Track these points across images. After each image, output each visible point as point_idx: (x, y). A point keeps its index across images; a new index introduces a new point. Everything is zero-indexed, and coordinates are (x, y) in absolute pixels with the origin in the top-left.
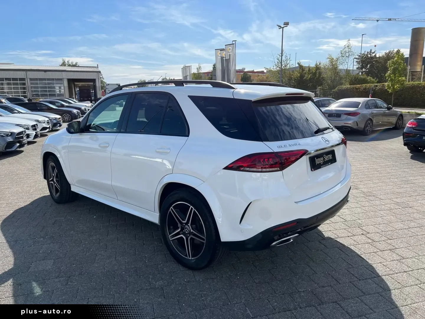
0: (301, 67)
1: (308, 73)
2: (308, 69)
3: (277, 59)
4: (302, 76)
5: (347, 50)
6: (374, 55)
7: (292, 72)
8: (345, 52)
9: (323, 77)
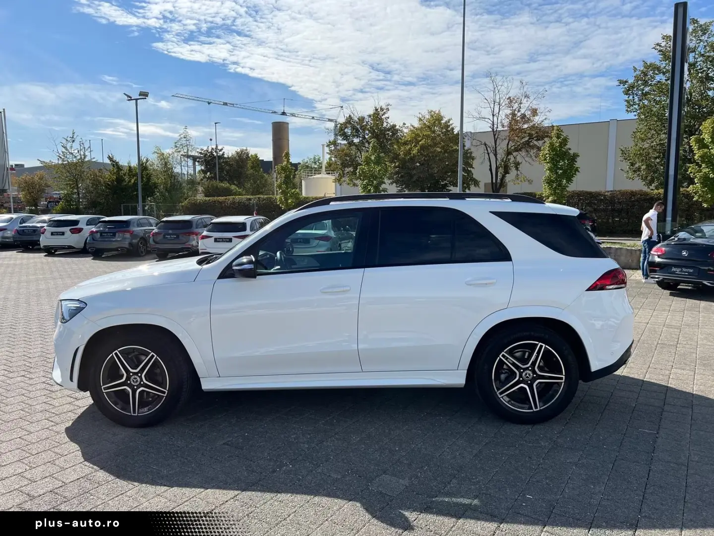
0: (115, 164)
1: (129, 175)
2: (128, 168)
3: (62, 146)
4: (120, 180)
5: (184, 142)
6: (221, 153)
7: (99, 172)
8: (181, 145)
9: (155, 184)
